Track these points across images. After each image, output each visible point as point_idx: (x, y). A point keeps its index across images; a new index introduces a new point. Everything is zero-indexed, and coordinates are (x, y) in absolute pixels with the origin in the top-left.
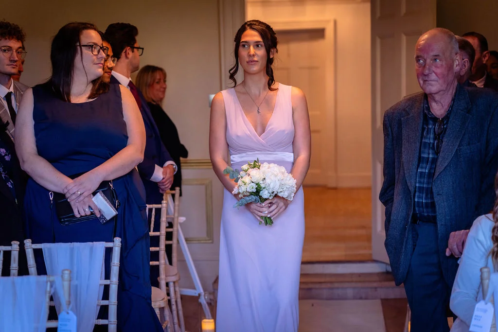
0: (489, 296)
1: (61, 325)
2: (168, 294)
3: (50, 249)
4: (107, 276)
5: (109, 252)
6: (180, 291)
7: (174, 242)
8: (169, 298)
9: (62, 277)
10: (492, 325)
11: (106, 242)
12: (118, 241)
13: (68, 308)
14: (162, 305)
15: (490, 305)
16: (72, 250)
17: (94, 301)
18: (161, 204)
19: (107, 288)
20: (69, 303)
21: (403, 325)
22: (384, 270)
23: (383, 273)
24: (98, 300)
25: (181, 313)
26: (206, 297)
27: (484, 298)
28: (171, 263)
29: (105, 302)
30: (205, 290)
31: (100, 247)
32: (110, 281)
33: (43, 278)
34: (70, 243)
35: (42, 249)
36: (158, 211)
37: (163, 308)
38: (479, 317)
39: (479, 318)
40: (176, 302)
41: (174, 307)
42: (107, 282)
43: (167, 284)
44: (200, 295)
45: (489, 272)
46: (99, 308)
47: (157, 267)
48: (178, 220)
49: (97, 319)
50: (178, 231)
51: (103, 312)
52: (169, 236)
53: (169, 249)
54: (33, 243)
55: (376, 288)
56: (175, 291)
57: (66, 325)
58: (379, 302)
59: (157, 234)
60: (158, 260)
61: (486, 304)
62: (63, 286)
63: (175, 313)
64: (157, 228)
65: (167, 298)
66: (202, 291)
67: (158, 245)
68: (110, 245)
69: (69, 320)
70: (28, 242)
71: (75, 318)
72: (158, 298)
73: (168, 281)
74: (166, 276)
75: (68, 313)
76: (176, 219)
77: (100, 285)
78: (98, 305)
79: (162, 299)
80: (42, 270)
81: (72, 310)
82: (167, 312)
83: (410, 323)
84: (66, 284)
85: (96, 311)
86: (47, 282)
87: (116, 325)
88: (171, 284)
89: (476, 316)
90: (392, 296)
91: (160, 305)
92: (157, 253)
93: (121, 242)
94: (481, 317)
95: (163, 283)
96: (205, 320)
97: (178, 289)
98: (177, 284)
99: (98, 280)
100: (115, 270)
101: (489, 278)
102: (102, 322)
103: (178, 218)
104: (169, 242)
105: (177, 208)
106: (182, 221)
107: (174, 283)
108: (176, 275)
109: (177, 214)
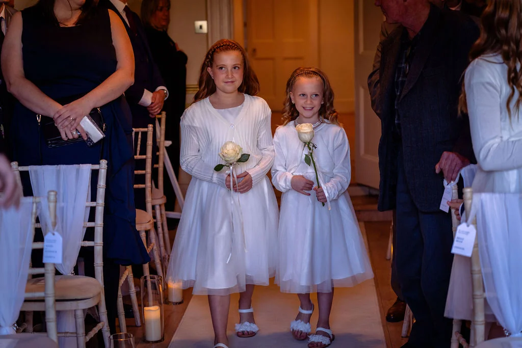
0: (471, 218)
1: (47, 246)
2: (154, 217)
3: (36, 172)
4: (94, 198)
6: (166, 214)
7: (160, 166)
8: (155, 221)
9: (48, 198)
11: (92, 164)
12: (104, 163)
13: (54, 229)
14: (149, 228)
15: (472, 227)
16: (58, 172)
17: (79, 222)
18: (147, 127)
19: (93, 210)
20: (55, 224)
21: (386, 248)
22: (367, 193)
23: (366, 196)
24: (84, 221)
25: (167, 235)
27: (466, 221)
28: (157, 187)
29: (91, 224)
31: (86, 169)
32: (97, 203)
33: (29, 199)
34: (56, 166)
35: (28, 171)
36: (145, 135)
37: (149, 230)
39: (461, 240)
40: (162, 225)
41: (160, 230)
42: (94, 204)
43: (153, 207)
46: (85, 229)
47: (144, 190)
48: (164, 143)
49: (84, 240)
50: (164, 154)
52: (155, 159)
53: (155, 172)
54: (19, 165)
56: (161, 214)
57: (52, 246)
59: (144, 157)
60: (144, 183)
61: (468, 226)
62: (49, 207)
63: (161, 235)
64: (144, 152)
65: (152, 221)
67: (144, 169)
68: (96, 167)
69: (55, 241)
70: (15, 165)
71: (61, 239)
72: (143, 221)
73: (154, 204)
74: (152, 199)
75: (54, 234)
76: (162, 143)
77: (87, 207)
78: (84, 227)
79: (148, 221)
81: (57, 231)
82: (153, 235)
84: (52, 205)
85: (82, 233)
86: (33, 203)
87: (102, 247)
88: (158, 207)
89: (458, 238)
90: (375, 219)
91: (146, 227)
92: (144, 176)
93: (107, 164)
94: (463, 239)
95: (149, 206)
97: (164, 212)
98: (163, 207)
99: (84, 202)
100: (101, 192)
101: (472, 199)
102: (88, 244)
103: (164, 142)
104: (155, 166)
105: (163, 132)
106: (168, 145)
107: (160, 205)
108: (162, 198)
109: (163, 138)
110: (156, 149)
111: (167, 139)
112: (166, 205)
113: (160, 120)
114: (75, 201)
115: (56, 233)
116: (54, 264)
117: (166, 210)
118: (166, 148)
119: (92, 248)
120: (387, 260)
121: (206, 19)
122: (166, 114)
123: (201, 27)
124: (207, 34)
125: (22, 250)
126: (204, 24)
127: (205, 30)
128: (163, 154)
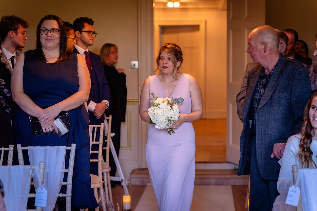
0: (297, 183)
1: (37, 196)
2: (103, 180)
3: (32, 150)
4: (67, 167)
5: (68, 152)
6: (110, 178)
7: (107, 149)
8: (103, 182)
9: (40, 166)
10: (299, 201)
11: (67, 146)
12: (74, 146)
13: (42, 185)
14: (99, 186)
15: (298, 188)
16: (46, 151)
17: (58, 182)
18: (100, 124)
19: (66, 174)
20: (43, 183)
21: (245, 201)
22: (233, 168)
23: (232, 170)
24: (60, 182)
25: (110, 191)
26: (126, 182)
27: (294, 184)
28: (105, 160)
29: (65, 183)
30: (125, 178)
31: (63, 149)
32: (69, 170)
33: (28, 167)
34: (44, 147)
35: (27, 150)
36: (99, 129)
37: (100, 188)
38: (292, 195)
40: (108, 185)
41: (106, 188)
42: (66, 171)
43: (103, 174)
44: (122, 180)
45: (297, 168)
46: (61, 186)
47: (97, 163)
49: (60, 193)
51: (63, 189)
54: (22, 146)
55: (228, 179)
56: (107, 178)
57: (41, 196)
58: (230, 187)
59: (97, 143)
60: (97, 158)
61: (296, 187)
62: (40, 172)
63: (107, 191)
65: (102, 182)
66: (123, 178)
68: (69, 148)
69: (42, 193)
70: (19, 146)
71: (46, 191)
72: (96, 182)
73: (103, 172)
74: (102, 169)
75: (42, 189)
76: (109, 135)
77: (62, 172)
78: (60, 185)
79: (99, 182)
80: (27, 162)
81: (44, 187)
82: (102, 190)
83: (249, 200)
84: (42, 171)
85: (59, 188)
86: (30, 169)
87: (71, 197)
88: (105, 174)
89: (289, 195)
90: (238, 184)
91: (98, 186)
92: (97, 154)
93: (76, 147)
95: (100, 173)
96: (125, 196)
97: (109, 176)
98: (109, 174)
99: (61, 169)
100: (72, 163)
101: (297, 172)
102: (63, 195)
103: (110, 134)
104: (104, 148)
105: (110, 128)
106: (112, 136)
107: (107, 173)
108: (108, 168)
109: (110, 131)
110: (105, 138)
111: (112, 132)
112: (110, 172)
113: (108, 120)
114: (55, 169)
115: (43, 188)
116: (42, 207)
117: (111, 175)
118: (112, 137)
119: (65, 198)
120: (245, 209)
121: (138, 60)
122: (112, 117)
123: (134, 65)
124: (138, 69)
125: (22, 198)
126: (136, 63)
127: (137, 66)
128: (110, 142)
